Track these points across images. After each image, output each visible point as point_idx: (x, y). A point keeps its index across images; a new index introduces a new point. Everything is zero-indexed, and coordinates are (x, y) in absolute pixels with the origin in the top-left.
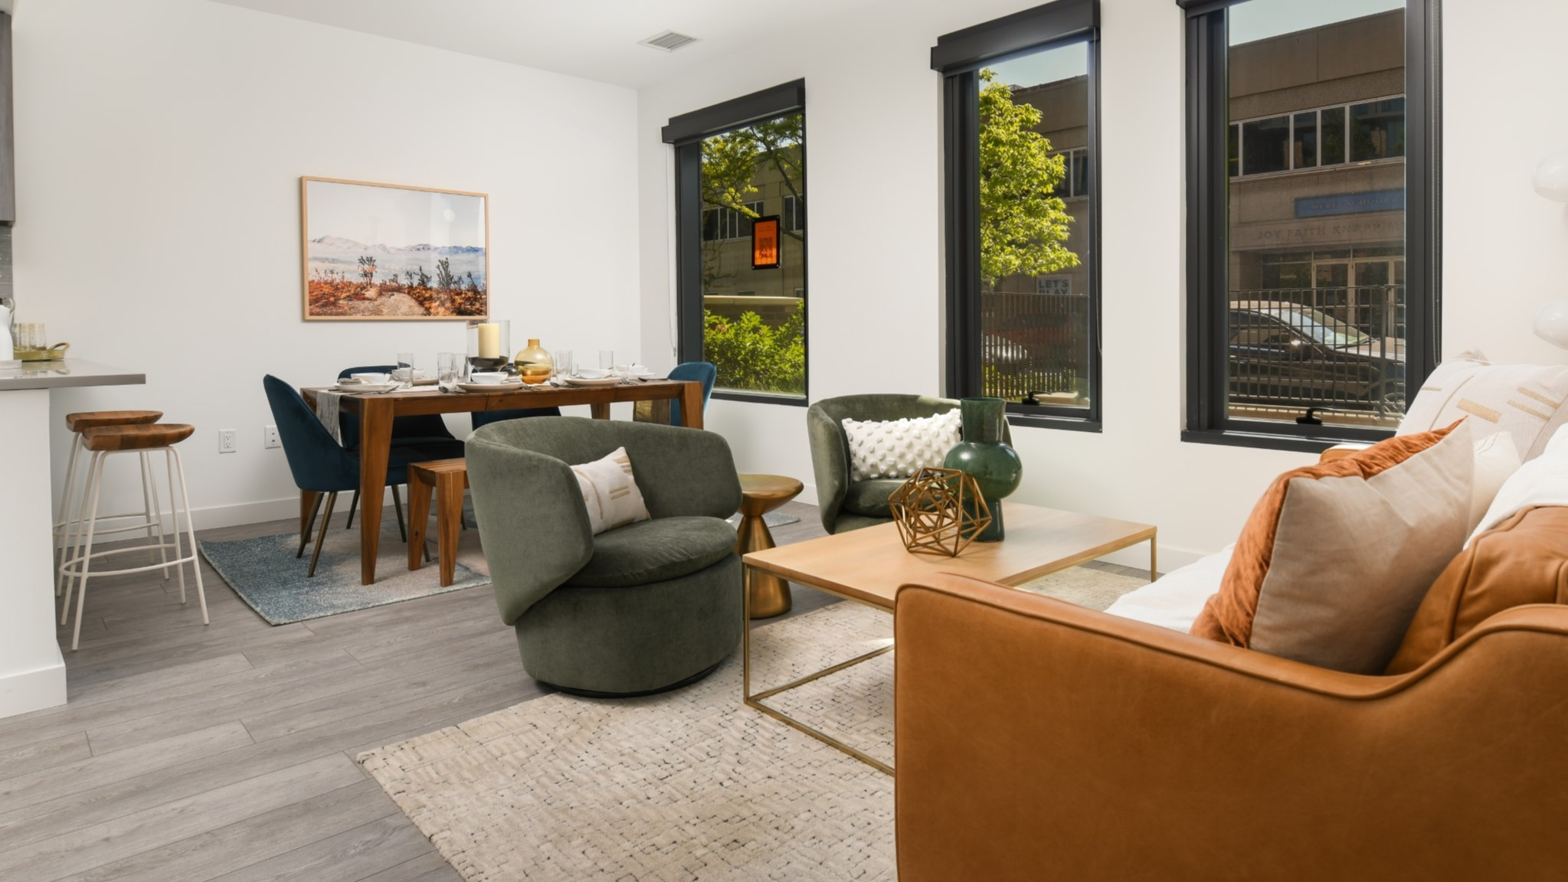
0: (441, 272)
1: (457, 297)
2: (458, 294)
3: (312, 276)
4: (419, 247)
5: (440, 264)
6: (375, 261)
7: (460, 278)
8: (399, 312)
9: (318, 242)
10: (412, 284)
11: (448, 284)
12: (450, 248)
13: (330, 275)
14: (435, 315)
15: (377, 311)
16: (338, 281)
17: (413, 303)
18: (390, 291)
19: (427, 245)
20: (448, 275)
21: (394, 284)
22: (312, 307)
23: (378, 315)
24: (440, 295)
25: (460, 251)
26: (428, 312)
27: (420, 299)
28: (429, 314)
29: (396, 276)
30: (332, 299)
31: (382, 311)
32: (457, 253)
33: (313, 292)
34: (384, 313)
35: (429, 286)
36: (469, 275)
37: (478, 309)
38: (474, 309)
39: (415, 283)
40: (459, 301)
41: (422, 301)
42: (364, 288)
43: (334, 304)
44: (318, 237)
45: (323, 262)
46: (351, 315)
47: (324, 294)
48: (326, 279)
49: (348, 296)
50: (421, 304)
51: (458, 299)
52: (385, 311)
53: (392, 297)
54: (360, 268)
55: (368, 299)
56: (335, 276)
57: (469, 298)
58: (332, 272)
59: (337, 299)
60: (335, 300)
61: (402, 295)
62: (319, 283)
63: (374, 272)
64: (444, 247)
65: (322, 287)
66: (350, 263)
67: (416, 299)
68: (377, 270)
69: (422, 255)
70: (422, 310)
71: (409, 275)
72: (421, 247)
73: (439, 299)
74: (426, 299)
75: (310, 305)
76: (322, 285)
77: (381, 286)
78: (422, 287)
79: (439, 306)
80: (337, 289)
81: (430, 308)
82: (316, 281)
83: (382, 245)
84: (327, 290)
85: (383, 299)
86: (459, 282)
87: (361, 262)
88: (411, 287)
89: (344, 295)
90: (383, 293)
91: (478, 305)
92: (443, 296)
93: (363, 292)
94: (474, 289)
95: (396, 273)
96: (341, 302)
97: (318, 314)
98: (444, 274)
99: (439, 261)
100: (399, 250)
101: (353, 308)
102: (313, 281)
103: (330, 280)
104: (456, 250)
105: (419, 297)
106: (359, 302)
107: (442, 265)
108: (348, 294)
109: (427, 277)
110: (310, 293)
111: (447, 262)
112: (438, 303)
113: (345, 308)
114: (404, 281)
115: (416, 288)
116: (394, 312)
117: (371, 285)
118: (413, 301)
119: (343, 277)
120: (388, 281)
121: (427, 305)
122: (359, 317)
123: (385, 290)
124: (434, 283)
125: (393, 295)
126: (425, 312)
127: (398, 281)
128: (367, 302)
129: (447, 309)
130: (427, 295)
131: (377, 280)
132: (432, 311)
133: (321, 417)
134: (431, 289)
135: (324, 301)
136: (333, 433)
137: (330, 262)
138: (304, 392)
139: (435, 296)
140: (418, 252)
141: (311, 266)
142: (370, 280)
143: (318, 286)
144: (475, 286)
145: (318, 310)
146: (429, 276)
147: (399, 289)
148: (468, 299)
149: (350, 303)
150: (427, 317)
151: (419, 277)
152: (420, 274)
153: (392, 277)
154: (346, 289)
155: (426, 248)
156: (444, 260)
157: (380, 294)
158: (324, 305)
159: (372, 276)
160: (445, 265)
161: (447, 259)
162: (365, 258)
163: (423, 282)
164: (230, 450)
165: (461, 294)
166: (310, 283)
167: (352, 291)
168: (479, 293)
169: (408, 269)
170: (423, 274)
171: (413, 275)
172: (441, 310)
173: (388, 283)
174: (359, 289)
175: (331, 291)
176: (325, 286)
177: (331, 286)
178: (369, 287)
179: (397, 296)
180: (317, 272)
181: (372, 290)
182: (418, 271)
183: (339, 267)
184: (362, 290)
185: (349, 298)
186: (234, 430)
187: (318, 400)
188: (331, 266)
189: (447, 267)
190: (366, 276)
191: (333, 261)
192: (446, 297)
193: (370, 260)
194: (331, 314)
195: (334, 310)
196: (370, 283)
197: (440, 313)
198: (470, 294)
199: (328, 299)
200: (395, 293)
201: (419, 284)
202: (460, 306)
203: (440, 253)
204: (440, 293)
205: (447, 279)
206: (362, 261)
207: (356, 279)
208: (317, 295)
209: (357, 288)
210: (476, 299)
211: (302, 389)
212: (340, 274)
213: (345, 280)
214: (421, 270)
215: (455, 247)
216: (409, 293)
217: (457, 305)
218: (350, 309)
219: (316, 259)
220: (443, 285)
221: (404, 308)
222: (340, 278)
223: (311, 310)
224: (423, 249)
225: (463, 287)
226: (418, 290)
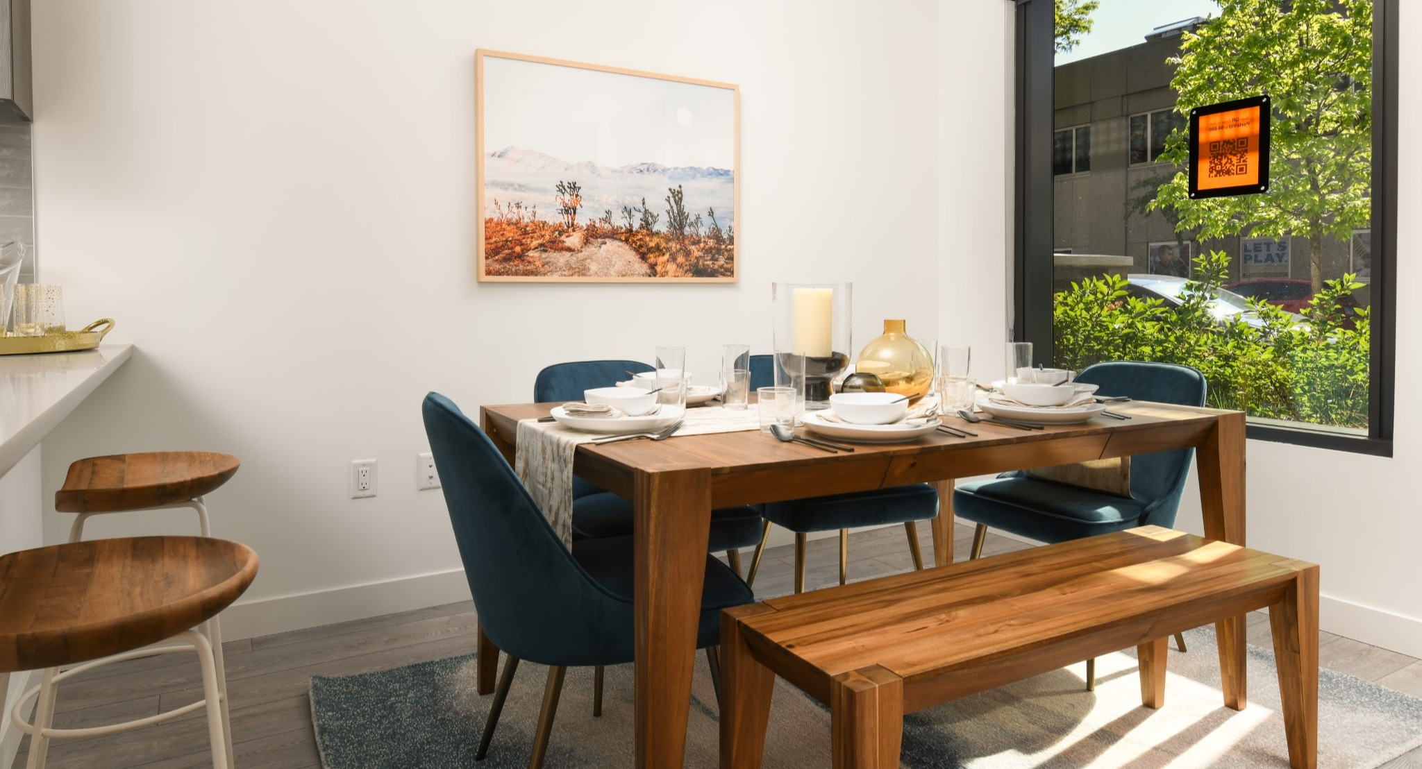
0: (672, 207)
1: (693, 247)
2: (694, 243)
3: (491, 212)
4: (642, 168)
5: (671, 195)
6: (579, 188)
7: (698, 218)
8: (613, 271)
9: (499, 156)
10: (631, 225)
11: (682, 227)
12: (684, 169)
13: (515, 210)
14: (662, 276)
15: (582, 271)
16: (526, 220)
17: (632, 256)
18: (600, 237)
19: (654, 164)
20: (681, 212)
21: (606, 226)
22: (490, 261)
23: (583, 275)
24: (670, 244)
25: (698, 175)
26: (653, 272)
27: (644, 250)
28: (654, 273)
29: (608, 212)
30: (518, 249)
31: (589, 269)
32: (694, 177)
33: (490, 238)
34: (591, 272)
35: (654, 230)
36: (711, 213)
37: (721, 267)
38: (716, 267)
39: (636, 226)
40: (697, 254)
41: (643, 254)
42: (564, 231)
43: (520, 256)
44: (499, 149)
45: (506, 189)
46: (544, 274)
47: (507, 241)
48: (509, 216)
49: (541, 245)
50: (643, 257)
51: (696, 251)
52: (594, 267)
53: (603, 246)
54: (559, 201)
55: (569, 249)
56: (522, 211)
57: (711, 248)
58: (518, 206)
59: (526, 249)
60: (522, 250)
61: (617, 243)
62: (499, 224)
63: (578, 207)
64: (676, 168)
65: (504, 230)
66: (543, 191)
67: (637, 250)
68: (582, 203)
69: (649, 179)
70: (644, 268)
71: (628, 211)
72: (645, 167)
73: (668, 249)
74: (650, 250)
75: (487, 258)
76: (504, 226)
77: (587, 229)
78: (645, 231)
79: (668, 261)
80: (525, 233)
81: (656, 264)
82: (495, 220)
83: (590, 162)
84: (511, 234)
85: (590, 249)
86: (696, 223)
87: (560, 190)
88: (630, 231)
89: (535, 243)
90: (591, 239)
91: (722, 261)
92: (674, 246)
93: (563, 238)
94: (716, 235)
95: (610, 208)
96: (531, 253)
97: (499, 273)
98: (676, 211)
99: (670, 190)
100: (615, 171)
101: (547, 263)
102: (491, 220)
103: (515, 218)
104: (694, 172)
105: (641, 246)
106: (556, 255)
107: (674, 197)
108: (540, 241)
109: (652, 216)
110: (486, 239)
111: (681, 193)
112: (667, 256)
113: (537, 263)
114: (620, 221)
115: (637, 232)
116: (606, 271)
117: (572, 227)
118: (633, 253)
119: (534, 214)
120: (598, 221)
121: (652, 260)
122: (555, 278)
123: (592, 235)
124: (662, 226)
125: (605, 243)
126: (649, 271)
127: (612, 222)
128: (568, 254)
129: (680, 266)
130: (652, 244)
131: (582, 220)
132: (658, 268)
133: (525, 474)
134: (657, 233)
135: (506, 251)
136: (556, 522)
137: (515, 189)
138: (489, 417)
139: (663, 245)
140: (640, 175)
141: (489, 194)
142: (573, 219)
143: (499, 228)
144: (719, 231)
145: (498, 267)
146: (655, 214)
147: (614, 234)
148: (708, 251)
149: (544, 255)
150: (653, 279)
151: (640, 215)
152: (643, 210)
153: (604, 215)
154: (538, 233)
155: (650, 169)
156: (677, 189)
157: (586, 242)
158: (507, 259)
159: (575, 213)
160: (677, 196)
161: (680, 187)
162: (566, 184)
163: (647, 223)
164: (366, 493)
165: (699, 242)
166: (486, 223)
167: (547, 237)
168: (724, 241)
169: (626, 202)
170: (646, 211)
171: (633, 212)
172: (671, 267)
173: (597, 225)
174: (557, 233)
175: (516, 237)
176: (508, 228)
177: (517, 228)
178: (570, 230)
179: (612, 246)
180: (498, 205)
181: (575, 234)
182: (640, 206)
183: (528, 198)
184: (560, 234)
185: (543, 247)
186: (374, 460)
187: (518, 440)
188: (516, 196)
189: (681, 199)
190: (567, 212)
191: (521, 188)
192: (678, 247)
193: (574, 187)
194: (516, 274)
195: (521, 267)
196: (573, 224)
197: (670, 273)
198: (711, 243)
199: (512, 248)
200: (607, 240)
201: (642, 227)
202: (698, 262)
203: (670, 178)
204: (670, 240)
205: (679, 221)
206: (561, 188)
207: (553, 217)
208: (496, 242)
209: (553, 232)
210: (719, 251)
211: (483, 409)
212: (530, 210)
213: (537, 219)
214: (644, 203)
215: (691, 168)
216: (626, 241)
217: (693, 260)
218: (543, 266)
219: (495, 184)
220: (675, 228)
221: (619, 265)
222: (530, 214)
223: (487, 266)
224: (648, 170)
225: (703, 231)
226: (640, 237)
